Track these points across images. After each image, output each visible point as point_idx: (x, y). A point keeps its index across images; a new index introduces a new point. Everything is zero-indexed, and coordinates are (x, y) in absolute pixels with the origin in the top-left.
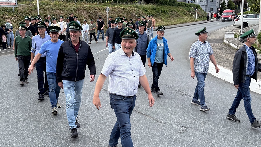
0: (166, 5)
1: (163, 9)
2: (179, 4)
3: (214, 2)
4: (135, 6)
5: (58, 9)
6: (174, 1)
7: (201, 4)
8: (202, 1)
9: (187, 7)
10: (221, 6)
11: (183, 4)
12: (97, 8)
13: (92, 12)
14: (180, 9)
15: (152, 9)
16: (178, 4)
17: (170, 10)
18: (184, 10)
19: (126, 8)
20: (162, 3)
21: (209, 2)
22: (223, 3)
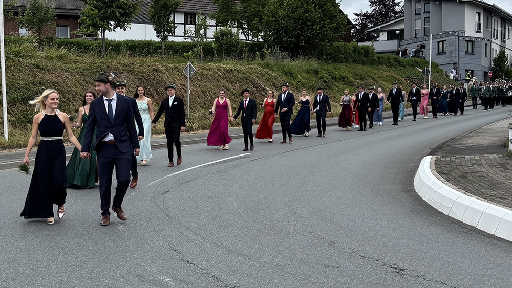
0: (347, 61)
1: (337, 73)
2: (381, 61)
3: (476, 55)
4: (263, 63)
5: (55, 69)
6: (367, 51)
7: (441, 60)
8: (443, 53)
9: (403, 66)
10: (495, 65)
11: (392, 60)
12: (162, 68)
13: (149, 76)
14: (385, 72)
15: (308, 72)
16: (377, 59)
17: (357, 75)
18: (396, 76)
19: (238, 67)
20: (334, 58)
21: (462, 54)
22: (502, 57)
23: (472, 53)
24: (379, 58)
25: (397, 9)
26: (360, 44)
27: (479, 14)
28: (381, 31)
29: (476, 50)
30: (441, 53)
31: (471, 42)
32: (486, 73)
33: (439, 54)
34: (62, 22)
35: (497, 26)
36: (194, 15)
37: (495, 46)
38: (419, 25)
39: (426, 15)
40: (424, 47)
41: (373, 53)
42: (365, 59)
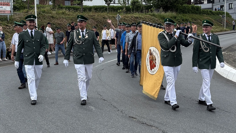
0: (189, 13)
1: (184, 18)
2: (204, 12)
4: (152, 14)
5: (60, 18)
6: (198, 8)
7: (230, 12)
9: (214, 14)
11: (209, 12)
12: (106, 17)
13: (101, 20)
14: (206, 17)
16: (202, 12)
17: (193, 18)
18: (210, 19)
19: (141, 16)
20: (183, 11)
24: (203, 11)
30: (230, 9)
41: (200, 9)
42: (197, 12)
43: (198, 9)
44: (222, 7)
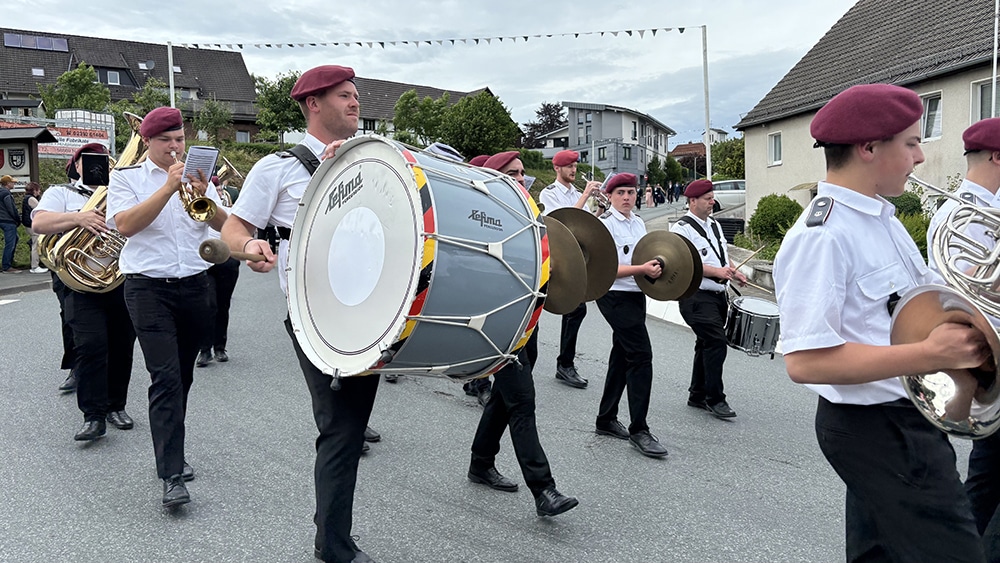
3: (633, 161)
7: (602, 165)
8: (604, 159)
10: (649, 169)
21: (621, 159)
22: (655, 161)
23: (629, 159)
25: (562, 119)
26: (530, 150)
27: (635, 123)
28: (548, 139)
29: (633, 156)
30: (601, 159)
31: (628, 148)
32: (642, 177)
33: (600, 159)
34: (242, 127)
35: (650, 133)
36: (374, 121)
37: (650, 153)
38: (582, 133)
39: (588, 124)
40: (587, 153)
41: (542, 158)
42: (535, 164)
43: (537, 157)
44: (584, 154)
